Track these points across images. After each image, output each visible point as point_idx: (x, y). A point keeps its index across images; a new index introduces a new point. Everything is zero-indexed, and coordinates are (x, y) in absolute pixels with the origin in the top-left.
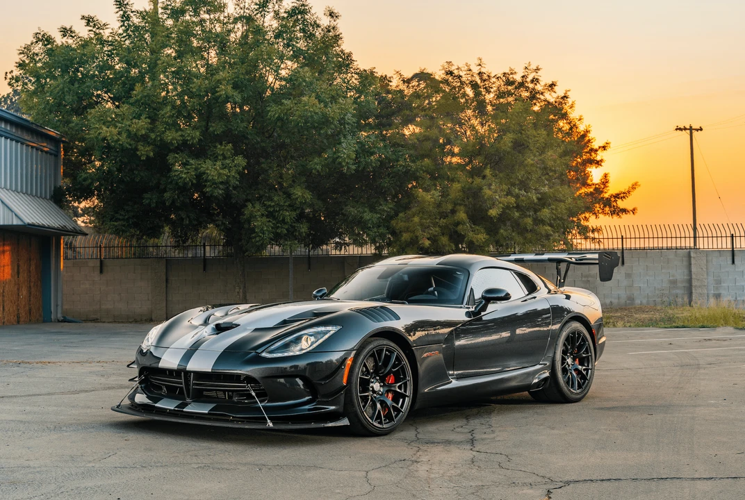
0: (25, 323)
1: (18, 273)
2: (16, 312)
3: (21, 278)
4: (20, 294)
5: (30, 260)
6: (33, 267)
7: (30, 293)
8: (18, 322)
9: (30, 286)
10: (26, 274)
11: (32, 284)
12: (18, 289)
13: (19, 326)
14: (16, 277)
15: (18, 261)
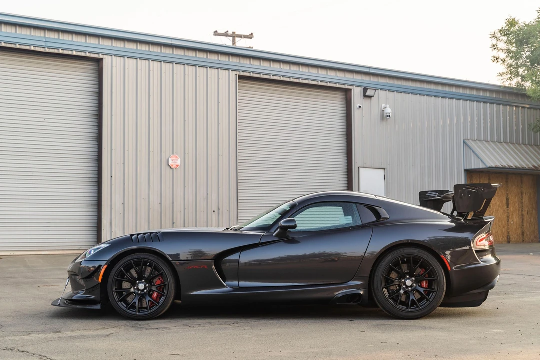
0: (517, 242)
1: (508, 205)
2: (506, 234)
3: (511, 208)
4: (510, 220)
5: (522, 194)
6: (526, 199)
7: (523, 220)
8: (509, 242)
9: (523, 215)
10: (517, 205)
11: (525, 213)
12: (508, 217)
13: (509, 245)
14: (506, 207)
15: (508, 194)
